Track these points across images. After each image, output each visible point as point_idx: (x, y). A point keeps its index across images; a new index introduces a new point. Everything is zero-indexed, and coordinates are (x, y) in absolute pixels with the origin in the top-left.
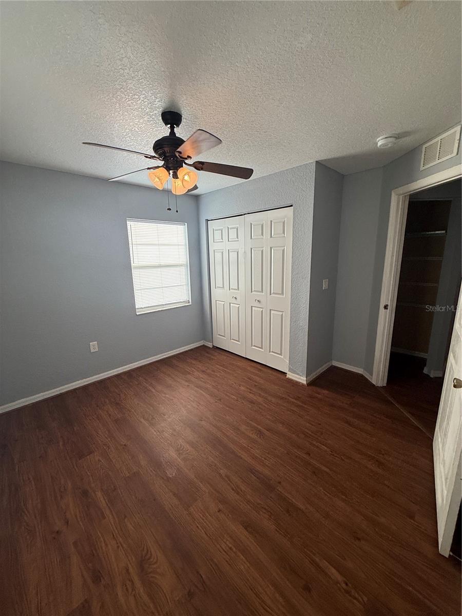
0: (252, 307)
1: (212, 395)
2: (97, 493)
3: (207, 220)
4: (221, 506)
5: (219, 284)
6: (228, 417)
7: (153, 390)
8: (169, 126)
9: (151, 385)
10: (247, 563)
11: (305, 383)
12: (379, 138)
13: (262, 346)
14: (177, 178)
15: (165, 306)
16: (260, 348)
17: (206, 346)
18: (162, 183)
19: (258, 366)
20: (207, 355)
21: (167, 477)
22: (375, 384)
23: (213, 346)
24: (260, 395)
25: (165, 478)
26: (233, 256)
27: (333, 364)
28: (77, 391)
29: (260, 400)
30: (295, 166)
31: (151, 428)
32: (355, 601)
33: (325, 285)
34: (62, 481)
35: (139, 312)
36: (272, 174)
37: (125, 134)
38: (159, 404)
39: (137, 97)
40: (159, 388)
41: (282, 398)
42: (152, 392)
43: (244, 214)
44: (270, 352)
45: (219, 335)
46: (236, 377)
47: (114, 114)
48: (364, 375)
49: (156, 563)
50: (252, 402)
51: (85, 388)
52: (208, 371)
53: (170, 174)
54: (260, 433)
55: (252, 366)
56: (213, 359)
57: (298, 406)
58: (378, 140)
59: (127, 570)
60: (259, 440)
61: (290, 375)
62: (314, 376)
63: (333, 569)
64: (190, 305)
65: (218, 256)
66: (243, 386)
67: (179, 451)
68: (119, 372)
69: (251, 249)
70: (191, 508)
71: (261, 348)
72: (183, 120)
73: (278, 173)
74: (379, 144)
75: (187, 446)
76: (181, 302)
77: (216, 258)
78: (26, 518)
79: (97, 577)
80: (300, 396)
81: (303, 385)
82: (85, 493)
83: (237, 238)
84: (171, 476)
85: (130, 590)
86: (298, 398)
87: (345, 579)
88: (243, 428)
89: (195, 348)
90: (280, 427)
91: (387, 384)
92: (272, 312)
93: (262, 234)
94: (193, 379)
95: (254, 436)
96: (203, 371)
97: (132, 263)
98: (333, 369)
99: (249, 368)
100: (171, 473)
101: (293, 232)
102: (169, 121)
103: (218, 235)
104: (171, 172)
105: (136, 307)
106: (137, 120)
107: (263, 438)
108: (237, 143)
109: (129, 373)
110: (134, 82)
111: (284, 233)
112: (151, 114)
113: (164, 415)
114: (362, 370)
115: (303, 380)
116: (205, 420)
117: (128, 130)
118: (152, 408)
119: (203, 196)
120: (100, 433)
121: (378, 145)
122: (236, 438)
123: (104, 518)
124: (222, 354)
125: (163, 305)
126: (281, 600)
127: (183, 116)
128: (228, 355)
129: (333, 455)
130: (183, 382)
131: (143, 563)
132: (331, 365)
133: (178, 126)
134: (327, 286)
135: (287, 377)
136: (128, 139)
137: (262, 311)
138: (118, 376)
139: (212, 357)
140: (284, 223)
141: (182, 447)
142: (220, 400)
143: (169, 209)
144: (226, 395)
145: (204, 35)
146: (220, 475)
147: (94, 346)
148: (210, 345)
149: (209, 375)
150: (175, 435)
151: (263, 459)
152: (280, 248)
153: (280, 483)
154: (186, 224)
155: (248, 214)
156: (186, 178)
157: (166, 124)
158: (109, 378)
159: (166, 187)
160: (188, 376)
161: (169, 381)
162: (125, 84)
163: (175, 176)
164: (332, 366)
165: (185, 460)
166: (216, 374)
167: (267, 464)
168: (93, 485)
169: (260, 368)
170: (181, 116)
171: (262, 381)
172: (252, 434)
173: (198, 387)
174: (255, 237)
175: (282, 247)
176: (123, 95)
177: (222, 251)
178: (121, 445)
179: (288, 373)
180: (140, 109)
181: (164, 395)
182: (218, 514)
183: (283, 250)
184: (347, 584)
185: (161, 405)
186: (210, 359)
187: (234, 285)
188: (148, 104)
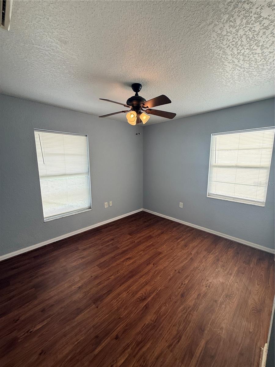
8: (135, 91)
54: (143, 299)
60: (135, 298)
107: (137, 301)
126: (48, 298)
147: (181, 205)
153: (97, 307)
167: (113, 301)
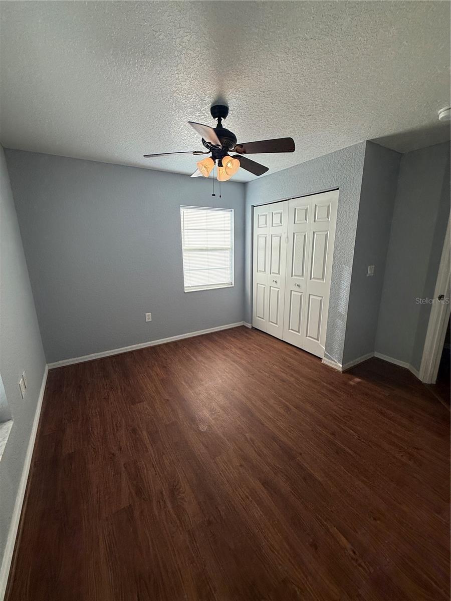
0: (291, 291)
1: (246, 369)
2: (143, 432)
3: (253, 206)
4: (243, 463)
5: (261, 268)
6: (258, 391)
7: (195, 359)
8: (217, 118)
9: (193, 355)
10: (261, 512)
11: (340, 370)
12: (441, 110)
13: (299, 330)
14: (222, 166)
15: (209, 286)
16: (296, 331)
17: (245, 327)
18: (207, 171)
19: (294, 349)
20: (246, 334)
21: (199, 431)
22: (422, 380)
23: (252, 327)
24: (292, 376)
25: (197, 431)
26: (276, 240)
27: (375, 356)
28: (134, 353)
29: (292, 379)
30: (343, 148)
31: (189, 390)
32: (360, 568)
33: (370, 271)
34: (119, 419)
35: (186, 290)
36: (319, 158)
37: (180, 129)
38: (198, 371)
39: (190, 96)
40: (200, 358)
41: (314, 381)
42: (193, 360)
43: (289, 199)
44: (307, 336)
45: (259, 317)
46: (270, 356)
47: (171, 113)
48: (410, 370)
49: (184, 493)
50: (283, 381)
51: (140, 351)
52: (245, 349)
53: (215, 163)
54: (287, 409)
55: (287, 349)
56: (250, 338)
57: (330, 391)
58: (439, 112)
59: (162, 493)
60: (286, 415)
61: (325, 361)
62: (351, 364)
63: (342, 536)
64: (233, 287)
65: (262, 241)
66: (276, 365)
67: (212, 411)
68: (169, 341)
69: (294, 233)
70: (217, 458)
71: (298, 332)
72: (230, 112)
73: (326, 155)
74: (441, 116)
75: (218, 409)
76: (225, 284)
77: (259, 242)
78: (92, 439)
79: (139, 492)
80: (333, 381)
81: (338, 371)
82: (134, 431)
83: (281, 222)
84: (202, 430)
85: (162, 507)
86: (331, 384)
87: (353, 548)
88: (272, 402)
89: (235, 328)
90: (308, 407)
91: (437, 381)
92: (311, 297)
93: (306, 219)
94: (231, 355)
95: (282, 411)
96: (240, 348)
97: (183, 246)
98: (375, 360)
99: (285, 350)
100: (203, 428)
101: (338, 216)
102: (217, 114)
103: (262, 220)
104: (217, 161)
105: (185, 286)
106: (190, 116)
107: (290, 413)
108: (281, 129)
109: (175, 343)
110: (187, 83)
111: (328, 217)
112: (202, 109)
113: (202, 381)
114: (409, 364)
115: (339, 366)
116: (236, 390)
117: (182, 126)
118: (192, 374)
119: (250, 183)
120: (149, 388)
121: (440, 118)
122: (263, 409)
123: (147, 451)
124: (260, 335)
125: (208, 285)
127: (229, 108)
128: (266, 337)
129: (361, 440)
130: (221, 355)
131: (174, 490)
132: (372, 356)
133: (225, 118)
134: (373, 272)
135: (322, 362)
136: (183, 133)
137: (301, 296)
138: (167, 344)
139: (250, 337)
140: (329, 207)
141: (215, 409)
142: (253, 375)
143: (214, 195)
144: (259, 371)
145: (247, 34)
146: (246, 438)
147: (149, 317)
148: (249, 326)
149: (245, 352)
150: (209, 399)
151: (287, 431)
152: (323, 233)
153: (301, 454)
154: (233, 210)
155: (293, 198)
156: (229, 165)
157: (214, 117)
158: (159, 346)
159: (211, 175)
160: (227, 352)
161: (209, 353)
162: (179, 86)
163: (220, 165)
164: (374, 357)
165: (215, 419)
166: (252, 352)
167: (291, 436)
168: (141, 426)
169: (295, 351)
170: (228, 109)
171: (296, 363)
172: (280, 408)
173: (234, 362)
174: (298, 222)
175: (325, 231)
176: (178, 96)
177: (265, 236)
178: (165, 400)
179: (324, 358)
180: (192, 107)
181: (203, 364)
182: (240, 468)
183: (327, 235)
184: (354, 553)
185: (200, 373)
186: (248, 338)
187: (275, 269)
188: (199, 101)
